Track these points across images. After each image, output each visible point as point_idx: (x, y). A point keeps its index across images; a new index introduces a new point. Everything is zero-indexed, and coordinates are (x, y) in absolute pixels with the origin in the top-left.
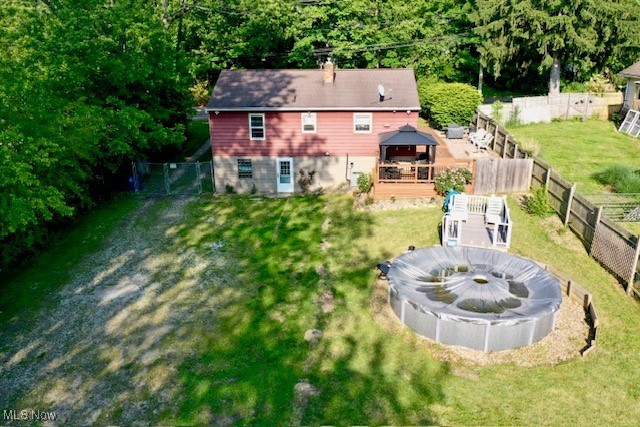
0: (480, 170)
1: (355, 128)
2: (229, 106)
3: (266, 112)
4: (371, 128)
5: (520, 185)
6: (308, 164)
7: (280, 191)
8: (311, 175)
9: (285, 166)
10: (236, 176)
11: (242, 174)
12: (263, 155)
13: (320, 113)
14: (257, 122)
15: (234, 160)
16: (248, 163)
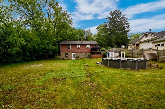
1: (87, 47)
3: (71, 45)
4: (89, 47)
6: (78, 54)
7: (73, 59)
8: (79, 56)
9: (74, 55)
10: (65, 56)
11: (66, 56)
12: (70, 52)
13: (81, 45)
14: (69, 46)
15: (64, 53)
16: (67, 54)
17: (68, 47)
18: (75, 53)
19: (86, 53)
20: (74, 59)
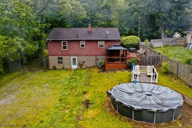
0: (143, 59)
1: (98, 45)
2: (55, 39)
3: (68, 41)
4: (104, 45)
5: (157, 64)
6: (82, 59)
7: (72, 68)
8: (84, 62)
9: (74, 59)
10: (57, 62)
11: (59, 62)
12: (67, 55)
13: (87, 41)
14: (65, 44)
15: (56, 57)
16: (61, 58)
17: (62, 45)
18: (76, 57)
19: (98, 57)
20: (74, 67)
